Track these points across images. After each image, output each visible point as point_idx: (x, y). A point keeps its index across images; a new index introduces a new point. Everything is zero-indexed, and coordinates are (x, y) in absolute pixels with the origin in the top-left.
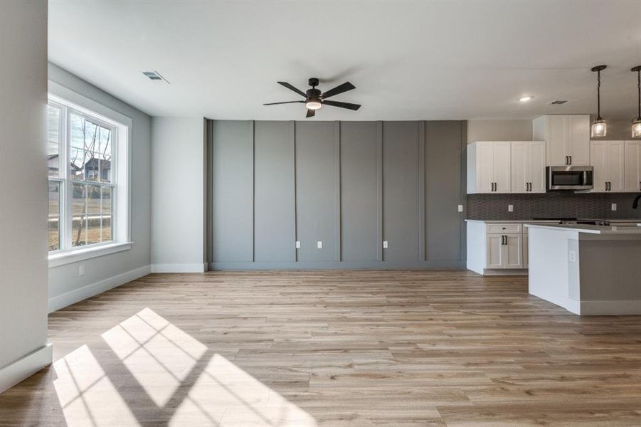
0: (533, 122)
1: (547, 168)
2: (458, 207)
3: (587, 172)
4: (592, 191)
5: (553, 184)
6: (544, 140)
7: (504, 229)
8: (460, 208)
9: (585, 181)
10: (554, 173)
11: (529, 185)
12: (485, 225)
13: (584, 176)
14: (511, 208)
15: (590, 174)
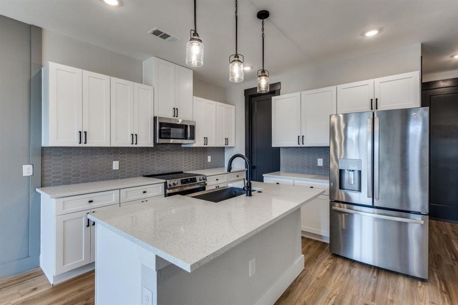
0: (143, 63)
1: (155, 118)
2: (22, 168)
3: (190, 126)
4: (194, 145)
5: (160, 137)
6: (152, 86)
7: (91, 202)
8: (27, 170)
9: (189, 136)
10: (161, 124)
11: (134, 137)
12: (54, 200)
13: (188, 131)
14: (116, 165)
15: (193, 128)
